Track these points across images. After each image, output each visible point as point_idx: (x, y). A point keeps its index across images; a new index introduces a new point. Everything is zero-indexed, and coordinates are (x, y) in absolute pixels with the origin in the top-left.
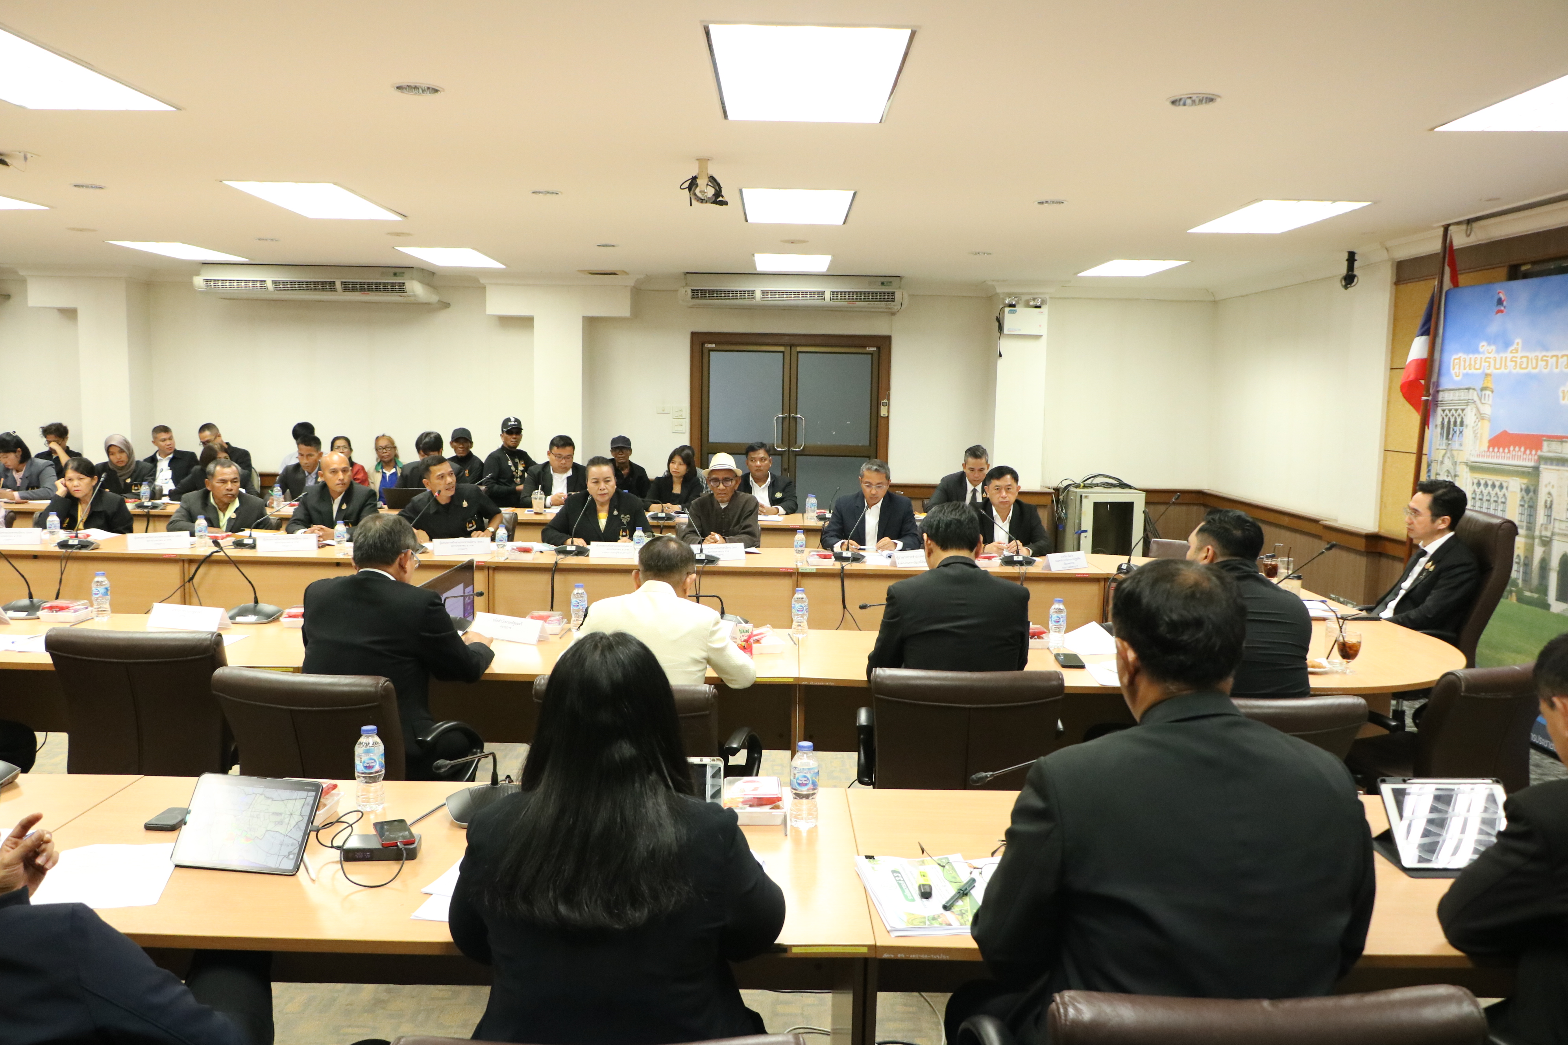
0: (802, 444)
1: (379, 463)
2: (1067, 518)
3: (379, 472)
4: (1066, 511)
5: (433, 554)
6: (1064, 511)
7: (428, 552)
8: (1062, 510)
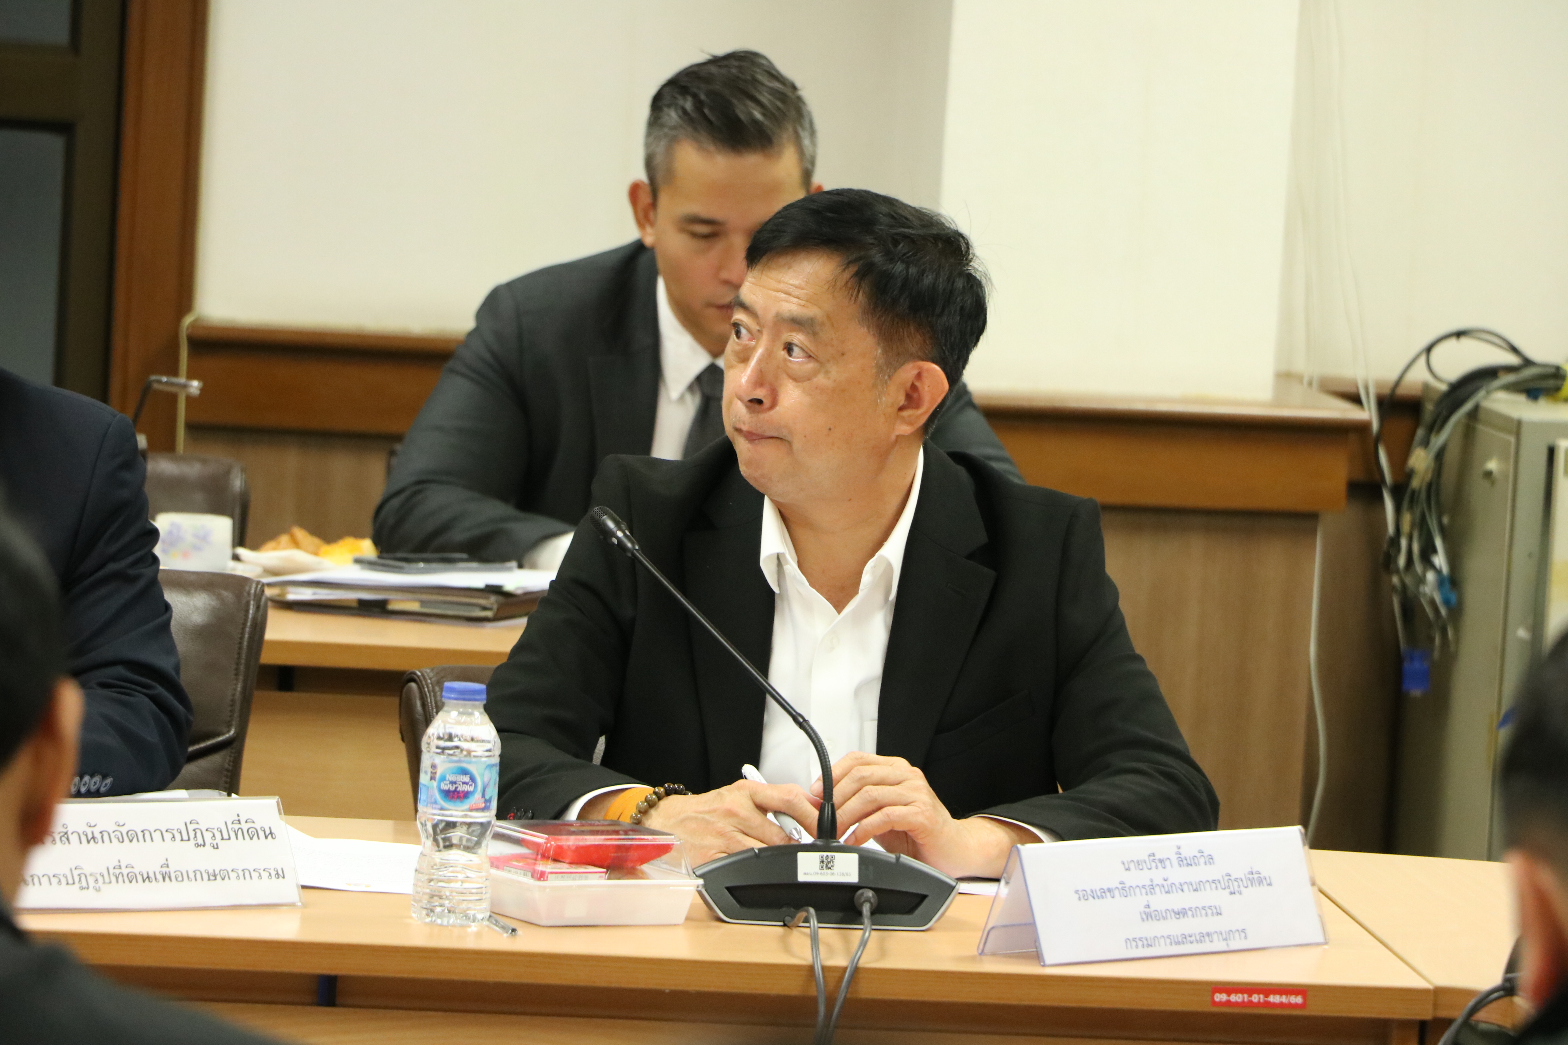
2: (1456, 611)
4: (1454, 559)
6: (1440, 560)
8: (1428, 550)
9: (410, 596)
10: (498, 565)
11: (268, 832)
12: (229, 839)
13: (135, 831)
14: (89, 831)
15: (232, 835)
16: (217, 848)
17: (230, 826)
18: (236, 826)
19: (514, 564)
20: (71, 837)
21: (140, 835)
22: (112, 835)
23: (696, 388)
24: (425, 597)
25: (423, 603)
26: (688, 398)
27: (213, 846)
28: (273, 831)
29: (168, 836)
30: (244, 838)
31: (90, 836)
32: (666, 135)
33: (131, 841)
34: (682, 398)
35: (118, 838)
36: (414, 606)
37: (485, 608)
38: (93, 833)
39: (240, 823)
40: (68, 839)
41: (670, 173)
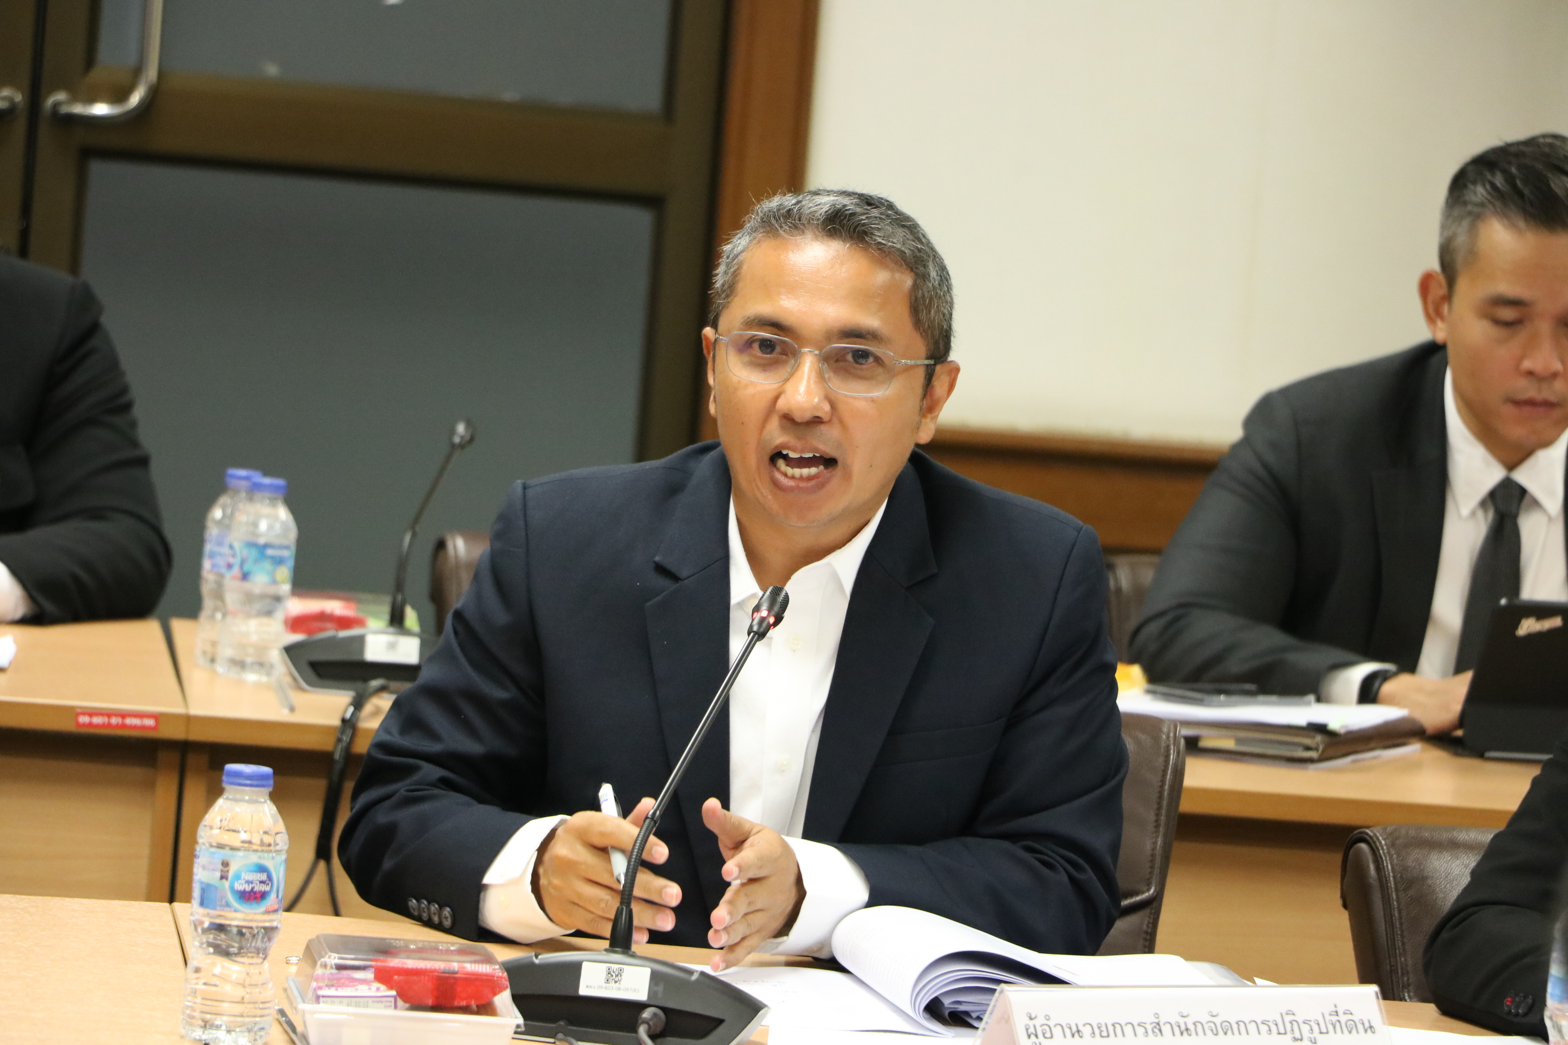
0: (137, 72)
9: (1224, 732)
10: (1296, 699)
11: (1367, 1025)
12: (1327, 1033)
13: (1228, 1022)
14: (1182, 1021)
15: (1331, 1028)
16: (1315, 1043)
17: (1328, 1018)
18: (1334, 1018)
19: (1311, 698)
20: (1163, 1028)
21: (1235, 1027)
22: (1206, 1026)
23: (1490, 504)
24: (1242, 734)
25: (1239, 741)
26: (1480, 514)
27: (1311, 1041)
28: (1372, 1024)
29: (1264, 1029)
30: (1342, 1032)
31: (1183, 1027)
32: (1470, 213)
33: (1226, 1034)
34: (1473, 514)
35: (1212, 1030)
36: (1228, 743)
37: (1308, 748)
38: (1185, 1024)
39: (1337, 1015)
40: (1160, 1031)
41: (1473, 254)
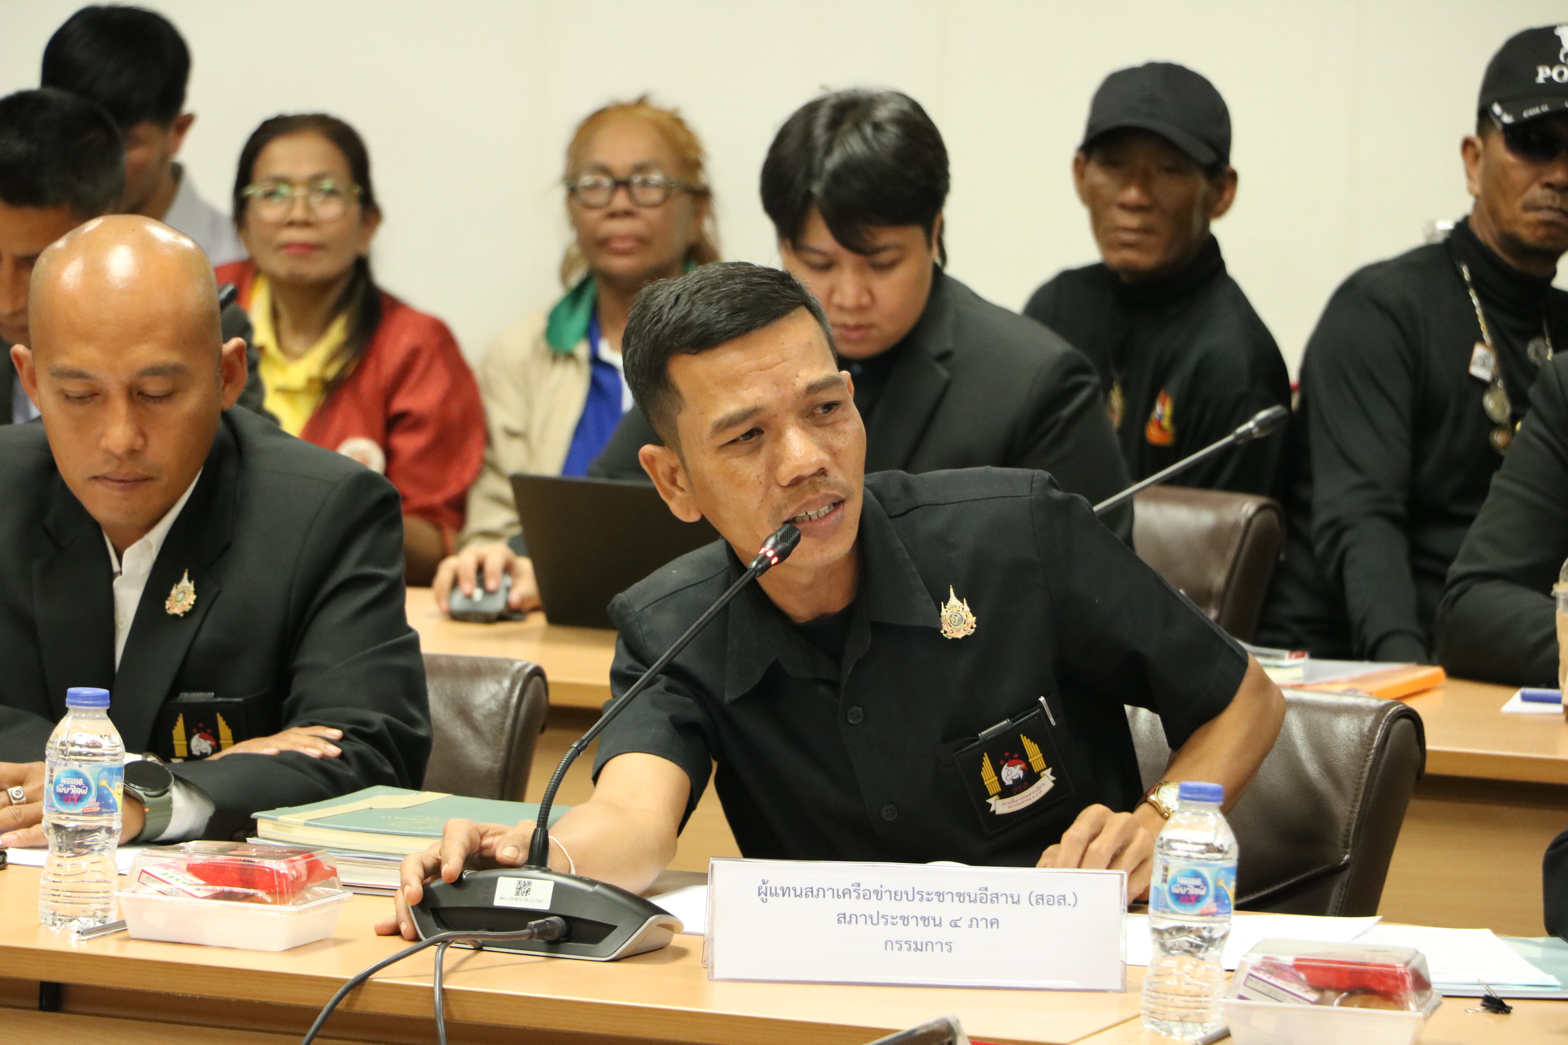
1: (575, 295)
3: (570, 356)
5: (707, 965)
7: (681, 953)
